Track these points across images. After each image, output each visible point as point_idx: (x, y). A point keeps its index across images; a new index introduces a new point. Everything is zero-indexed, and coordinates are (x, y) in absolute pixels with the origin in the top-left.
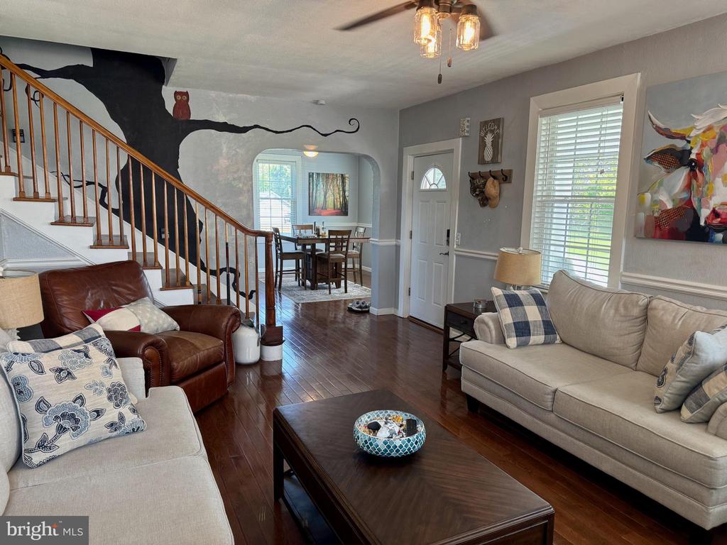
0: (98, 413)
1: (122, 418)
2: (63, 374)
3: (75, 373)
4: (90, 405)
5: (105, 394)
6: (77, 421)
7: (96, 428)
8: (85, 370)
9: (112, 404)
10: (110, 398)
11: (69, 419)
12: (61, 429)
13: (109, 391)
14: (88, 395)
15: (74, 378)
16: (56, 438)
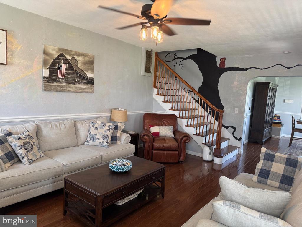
0: (98, 139)
1: (103, 142)
2: (96, 129)
3: (98, 129)
4: (97, 137)
5: (102, 136)
6: (94, 139)
7: (97, 142)
8: (101, 130)
9: (102, 138)
10: (102, 137)
11: (93, 138)
12: (91, 139)
13: (103, 135)
14: (98, 134)
15: (97, 130)
16: (89, 141)
